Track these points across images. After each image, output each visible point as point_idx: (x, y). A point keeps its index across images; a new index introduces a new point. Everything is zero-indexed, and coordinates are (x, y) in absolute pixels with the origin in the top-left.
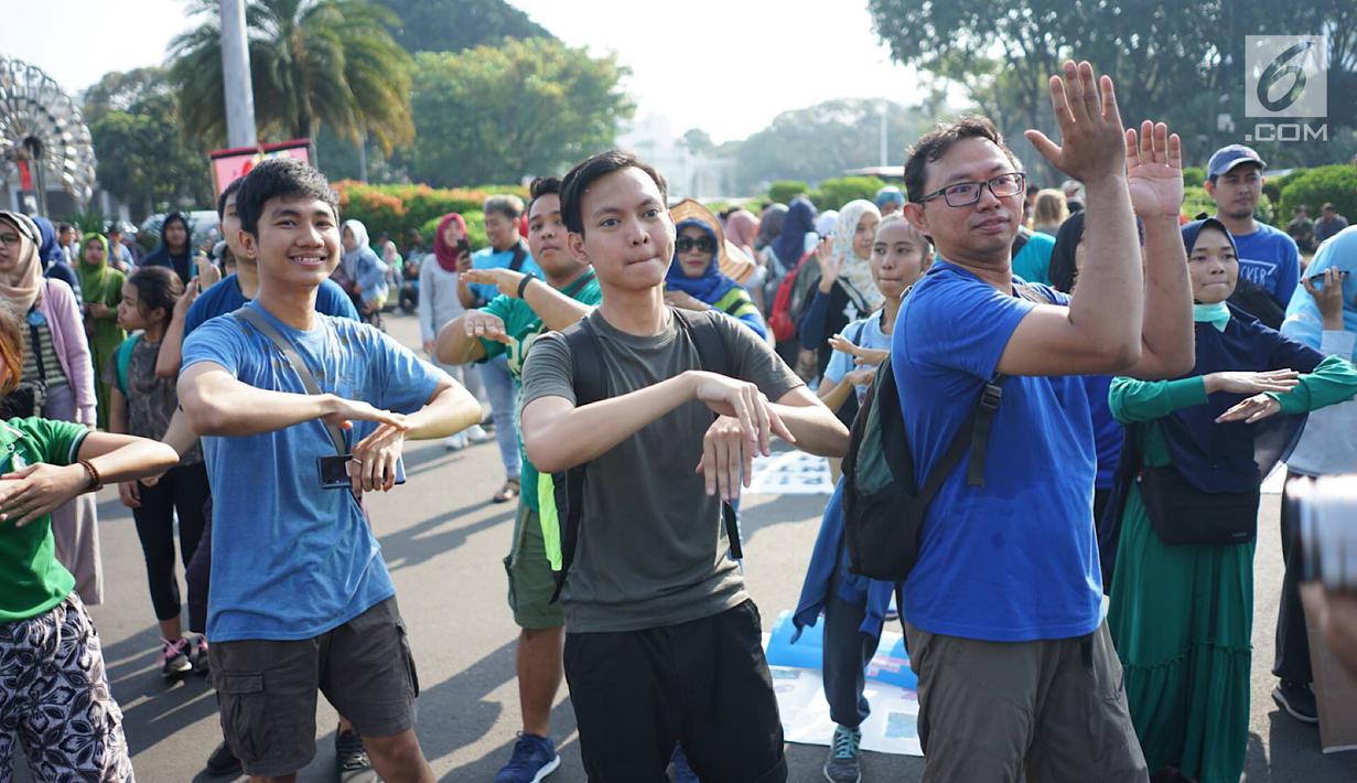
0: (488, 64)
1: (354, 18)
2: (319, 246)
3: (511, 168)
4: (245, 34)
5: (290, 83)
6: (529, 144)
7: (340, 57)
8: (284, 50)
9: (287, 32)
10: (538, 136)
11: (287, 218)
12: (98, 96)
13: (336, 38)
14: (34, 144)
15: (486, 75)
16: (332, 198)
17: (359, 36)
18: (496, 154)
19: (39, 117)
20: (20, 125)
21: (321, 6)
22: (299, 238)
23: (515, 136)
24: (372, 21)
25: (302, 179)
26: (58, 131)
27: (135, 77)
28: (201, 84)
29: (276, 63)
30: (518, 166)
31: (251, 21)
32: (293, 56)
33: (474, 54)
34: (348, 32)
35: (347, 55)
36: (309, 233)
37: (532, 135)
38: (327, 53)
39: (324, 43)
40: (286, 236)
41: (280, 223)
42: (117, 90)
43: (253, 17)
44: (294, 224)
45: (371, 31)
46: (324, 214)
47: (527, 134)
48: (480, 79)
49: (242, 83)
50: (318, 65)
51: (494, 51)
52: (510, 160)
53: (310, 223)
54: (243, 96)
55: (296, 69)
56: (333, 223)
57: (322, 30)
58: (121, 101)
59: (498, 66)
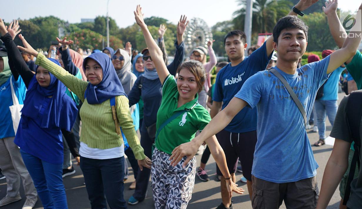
0: (317, 18)
1: (281, 4)
2: (298, 46)
3: (320, 47)
4: (252, 9)
5: (261, 22)
6: (326, 40)
7: (275, 15)
8: (261, 14)
9: (262, 9)
10: (330, 38)
11: (288, 36)
12: (215, 28)
13: (275, 10)
14: (200, 38)
15: (316, 21)
16: (305, 29)
17: (281, 9)
18: (315, 43)
19: (202, 32)
20: (197, 33)
21: (272, 2)
22: (291, 43)
23: (322, 38)
24: (285, 5)
25: (295, 22)
26: (206, 35)
27: (224, 23)
28: (239, 23)
29: (258, 17)
30: (322, 47)
31: (254, 7)
32: (263, 15)
33: (312, 15)
34: (278, 8)
35: (277, 15)
36: (294, 41)
37: (328, 38)
38: (272, 14)
39: (271, 12)
40: (286, 42)
41: (285, 38)
42: (219, 26)
43: (254, 6)
44: (290, 38)
45: (285, 8)
46: (301, 34)
47: (326, 38)
48: (314, 22)
49: (249, 23)
50: (269, 17)
51: (319, 13)
52: (320, 45)
53: (295, 38)
54: (249, 26)
55: (263, 19)
56: (305, 37)
57: (271, 8)
58: (220, 29)
59: (319, 18)
